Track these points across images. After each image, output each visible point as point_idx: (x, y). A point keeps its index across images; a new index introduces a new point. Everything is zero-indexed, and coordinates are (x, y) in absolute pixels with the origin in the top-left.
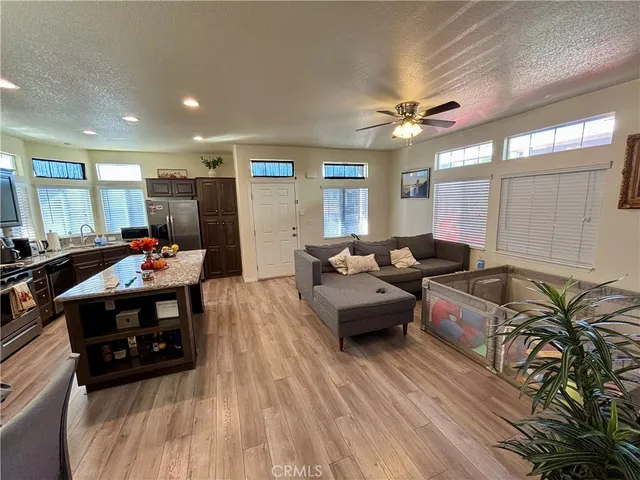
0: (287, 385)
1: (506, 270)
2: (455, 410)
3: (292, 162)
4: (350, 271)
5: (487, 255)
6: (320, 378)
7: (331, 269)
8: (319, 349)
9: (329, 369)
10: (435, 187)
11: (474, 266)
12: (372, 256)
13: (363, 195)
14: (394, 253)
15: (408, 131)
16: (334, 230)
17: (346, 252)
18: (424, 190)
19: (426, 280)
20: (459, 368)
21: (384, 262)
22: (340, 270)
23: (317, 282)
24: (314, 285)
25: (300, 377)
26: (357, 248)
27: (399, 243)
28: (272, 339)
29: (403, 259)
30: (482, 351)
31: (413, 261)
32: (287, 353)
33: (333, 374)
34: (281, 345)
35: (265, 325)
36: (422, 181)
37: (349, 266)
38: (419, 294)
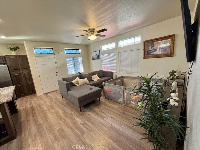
0: (62, 130)
1: (122, 77)
2: (118, 119)
3: (52, 48)
4: (80, 85)
5: (117, 74)
6: (75, 123)
7: (73, 85)
8: (73, 113)
9: (77, 119)
10: (101, 56)
11: (114, 77)
12: (86, 78)
13: (80, 59)
14: (93, 77)
15: (93, 37)
16: (72, 72)
17: (78, 78)
18: (98, 57)
19: (103, 83)
20: (116, 106)
21: (90, 80)
22: (76, 85)
23: (68, 90)
24: (68, 91)
25: (68, 125)
26: (81, 76)
27: (94, 74)
28: (53, 115)
29: (96, 78)
30: (121, 100)
31: (98, 78)
32: (60, 118)
33: (79, 120)
34: (57, 116)
35: (49, 110)
36: (98, 54)
37: (79, 83)
38: (102, 87)
